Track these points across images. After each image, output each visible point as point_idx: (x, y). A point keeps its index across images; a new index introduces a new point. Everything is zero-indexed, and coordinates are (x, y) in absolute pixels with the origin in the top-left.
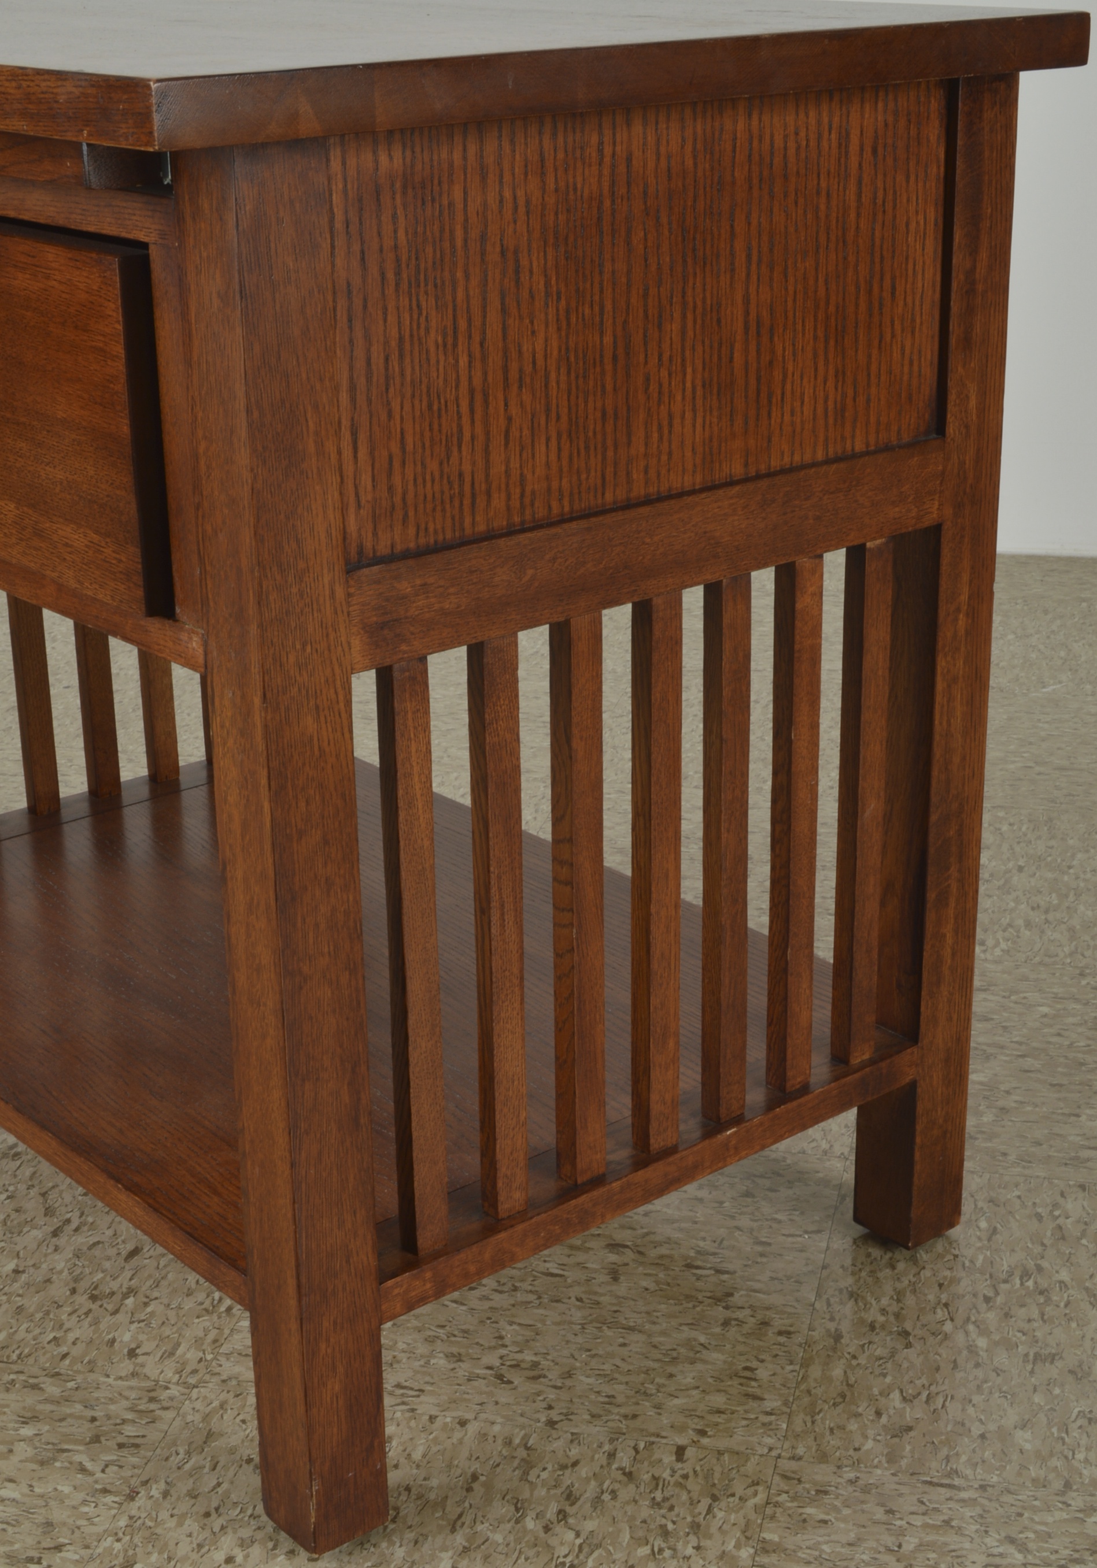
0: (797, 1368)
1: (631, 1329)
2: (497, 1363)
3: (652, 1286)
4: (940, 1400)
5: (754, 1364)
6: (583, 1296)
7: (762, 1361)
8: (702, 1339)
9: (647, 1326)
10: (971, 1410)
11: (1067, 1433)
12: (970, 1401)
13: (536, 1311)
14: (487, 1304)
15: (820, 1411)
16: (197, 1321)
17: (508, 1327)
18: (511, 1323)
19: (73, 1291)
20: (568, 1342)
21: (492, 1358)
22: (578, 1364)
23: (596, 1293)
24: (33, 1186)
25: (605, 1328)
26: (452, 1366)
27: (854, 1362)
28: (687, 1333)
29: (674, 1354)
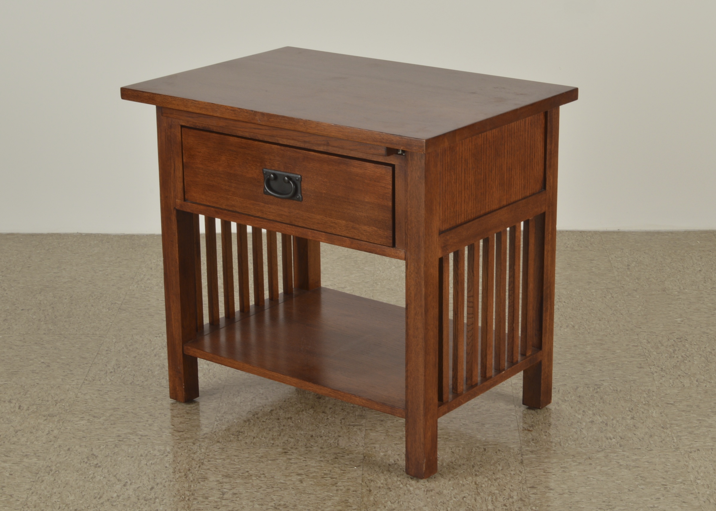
0: (360, 499)
1: (310, 494)
2: (274, 505)
3: (313, 483)
4: (401, 503)
5: (348, 499)
6: (294, 487)
7: (350, 498)
8: (331, 494)
9: (315, 493)
10: (410, 504)
11: (437, 506)
12: (410, 502)
13: (281, 492)
14: (265, 492)
15: (369, 508)
16: (180, 503)
17: (274, 496)
18: (274, 495)
19: (138, 499)
20: (292, 498)
21: (272, 504)
22: (297, 503)
23: (297, 486)
24: (110, 474)
25: (302, 494)
26: (261, 507)
27: (376, 496)
28: (326, 493)
29: (324, 499)
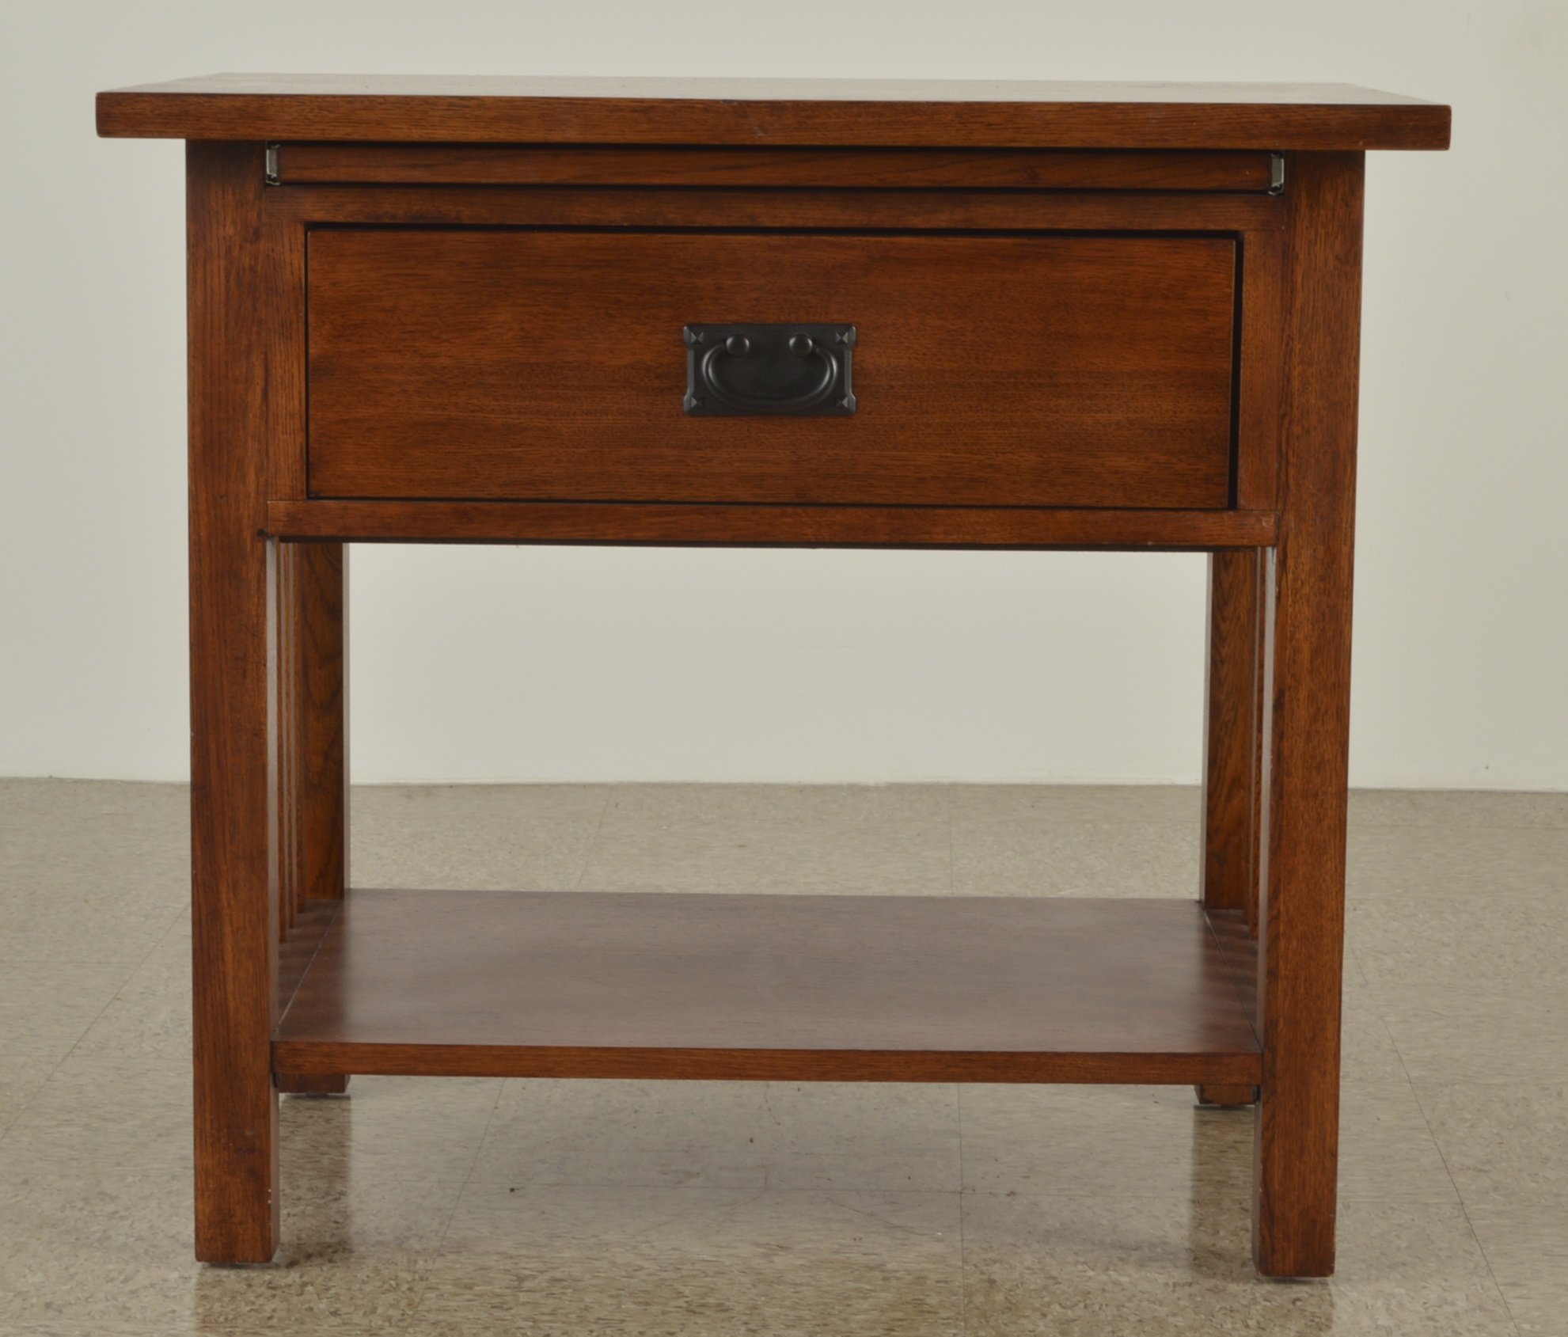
0: (962, 1297)
1: (801, 1285)
2: (685, 1305)
3: (808, 1264)
4: (1096, 1307)
5: (922, 1297)
6: (746, 1271)
7: (928, 1295)
8: (868, 1287)
9: (814, 1283)
10: (1125, 1310)
11: (1213, 1316)
12: (1123, 1306)
13: (704, 1279)
14: (656, 1278)
15: (991, 1316)
16: (383, 1296)
17: (684, 1288)
18: (686, 1286)
19: (250, 1286)
20: (743, 1293)
21: (681, 1302)
22: (759, 1303)
23: (756, 1269)
25: (775, 1285)
26: (644, 1307)
27: (1012, 1293)
28: (851, 1285)
29: (846, 1295)
